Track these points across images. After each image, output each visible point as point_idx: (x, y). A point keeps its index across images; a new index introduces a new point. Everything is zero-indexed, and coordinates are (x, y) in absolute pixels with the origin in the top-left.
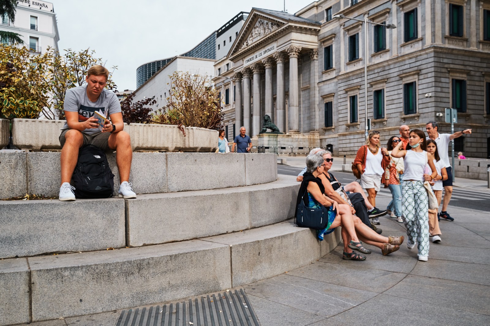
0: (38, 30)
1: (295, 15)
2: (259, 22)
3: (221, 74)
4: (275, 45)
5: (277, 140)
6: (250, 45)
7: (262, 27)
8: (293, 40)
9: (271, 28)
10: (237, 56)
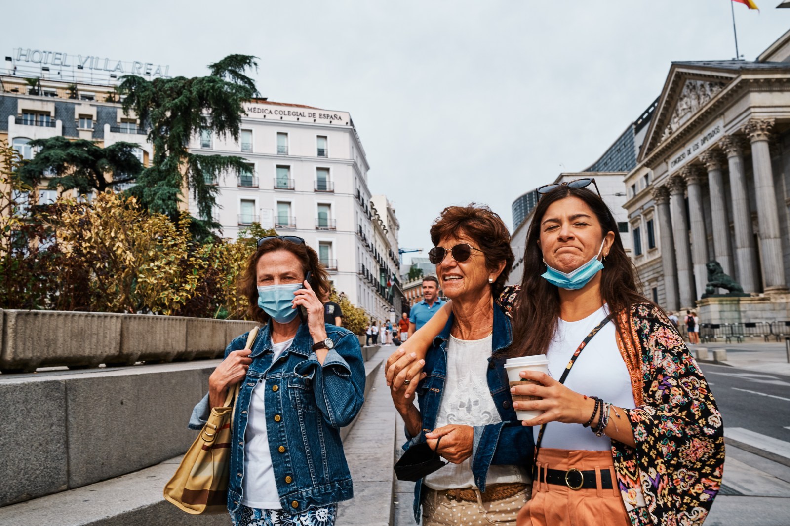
0: (329, 156)
1: (757, 61)
2: (688, 87)
3: (637, 193)
4: (720, 123)
5: (739, 308)
6: (675, 133)
7: (693, 95)
8: (754, 107)
9: (709, 93)
10: (654, 156)
